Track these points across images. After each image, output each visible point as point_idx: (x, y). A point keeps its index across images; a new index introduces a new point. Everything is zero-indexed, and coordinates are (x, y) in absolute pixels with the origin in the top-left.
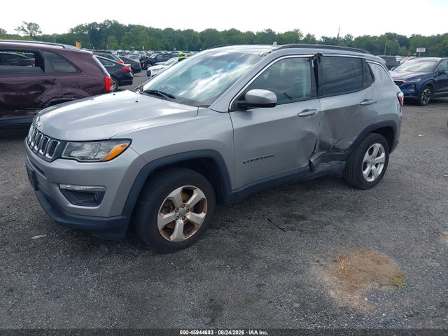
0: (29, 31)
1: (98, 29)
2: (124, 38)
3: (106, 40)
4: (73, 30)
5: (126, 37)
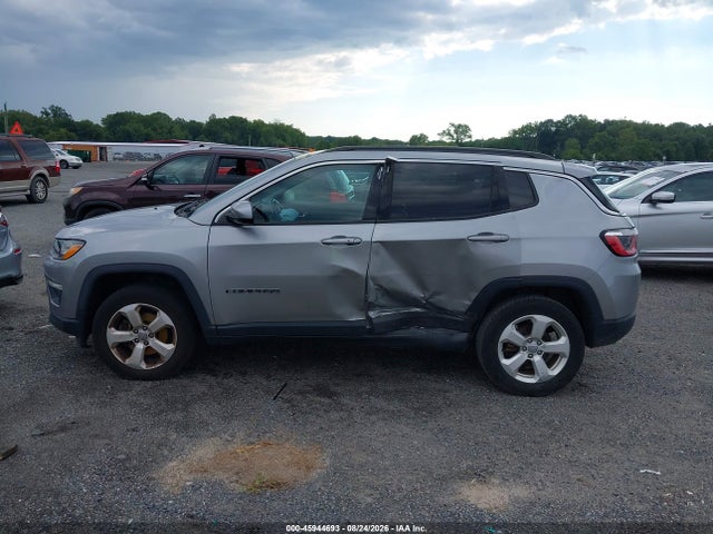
0: (455, 136)
1: (553, 129)
2: (591, 142)
3: (562, 146)
4: (515, 132)
5: (596, 139)
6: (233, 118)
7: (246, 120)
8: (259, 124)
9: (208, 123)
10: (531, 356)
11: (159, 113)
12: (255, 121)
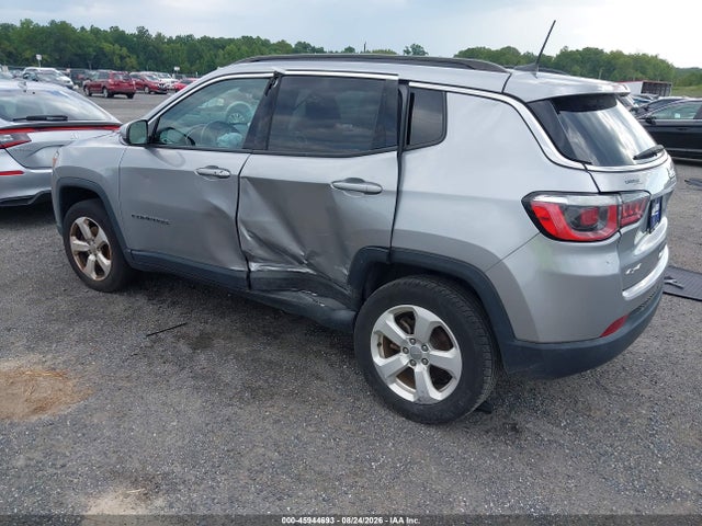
6: (587, 50)
7: (602, 51)
8: (617, 55)
9: (558, 56)
10: (413, 362)
11: (509, 48)
12: (612, 52)
